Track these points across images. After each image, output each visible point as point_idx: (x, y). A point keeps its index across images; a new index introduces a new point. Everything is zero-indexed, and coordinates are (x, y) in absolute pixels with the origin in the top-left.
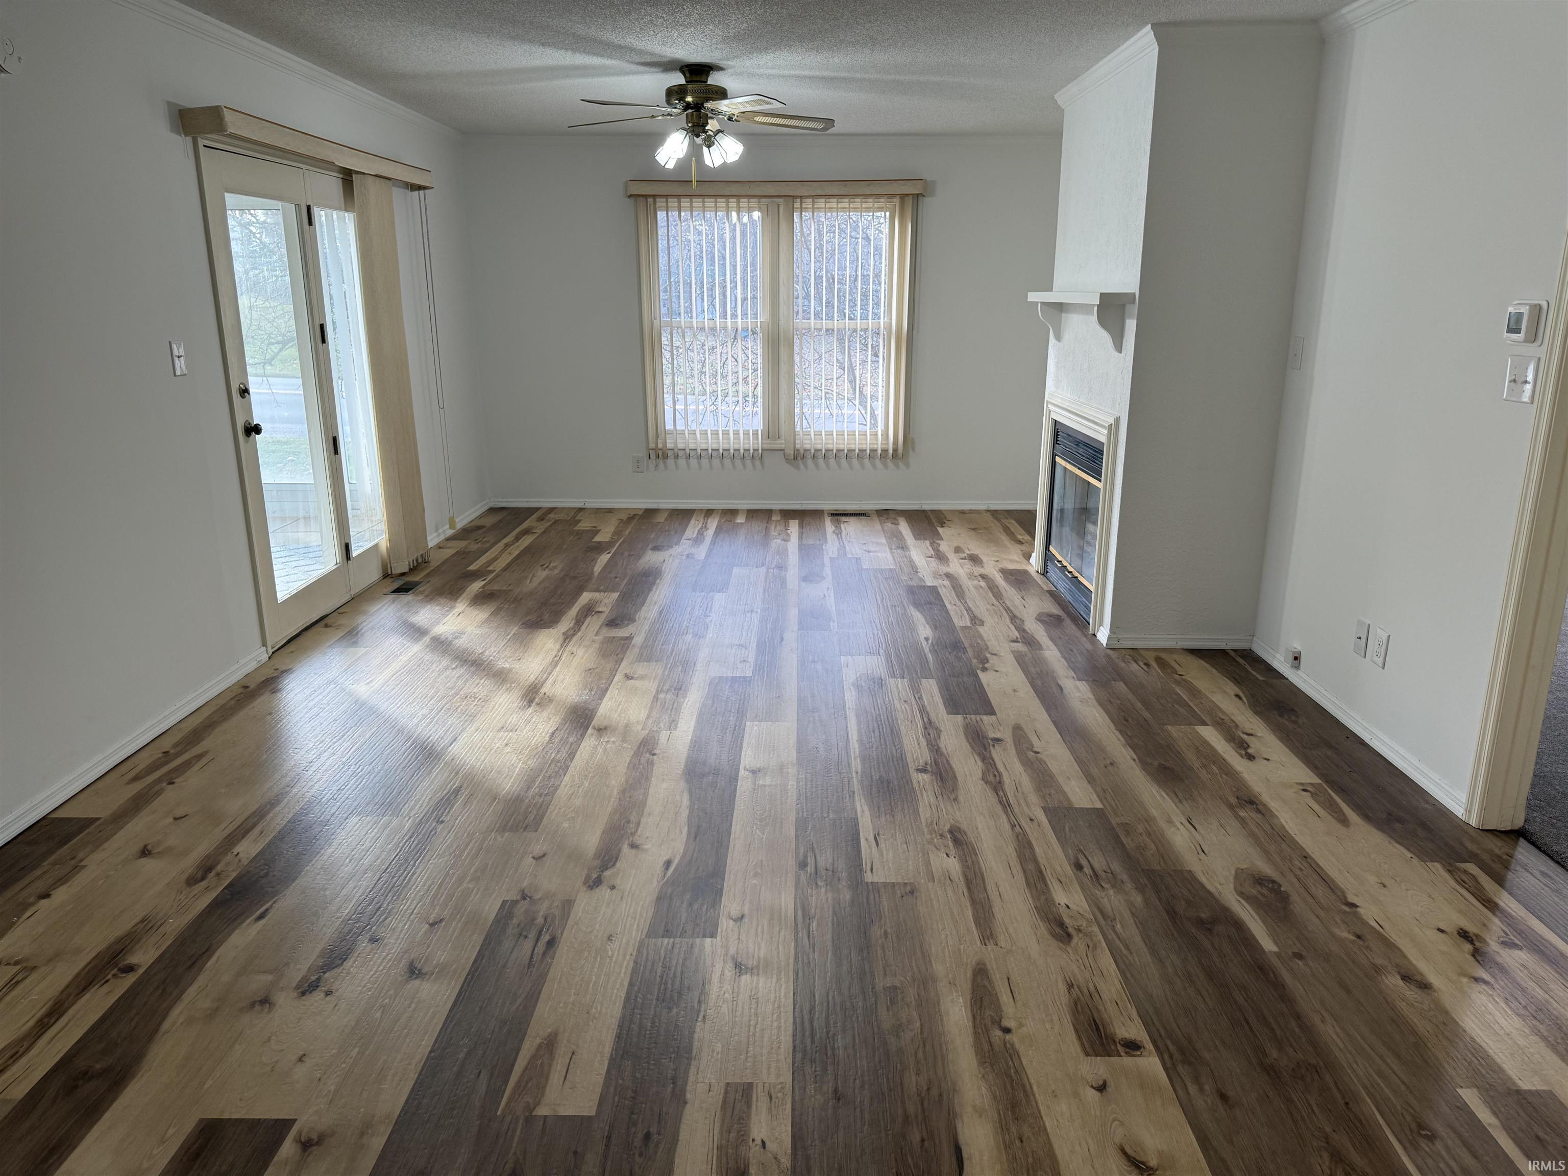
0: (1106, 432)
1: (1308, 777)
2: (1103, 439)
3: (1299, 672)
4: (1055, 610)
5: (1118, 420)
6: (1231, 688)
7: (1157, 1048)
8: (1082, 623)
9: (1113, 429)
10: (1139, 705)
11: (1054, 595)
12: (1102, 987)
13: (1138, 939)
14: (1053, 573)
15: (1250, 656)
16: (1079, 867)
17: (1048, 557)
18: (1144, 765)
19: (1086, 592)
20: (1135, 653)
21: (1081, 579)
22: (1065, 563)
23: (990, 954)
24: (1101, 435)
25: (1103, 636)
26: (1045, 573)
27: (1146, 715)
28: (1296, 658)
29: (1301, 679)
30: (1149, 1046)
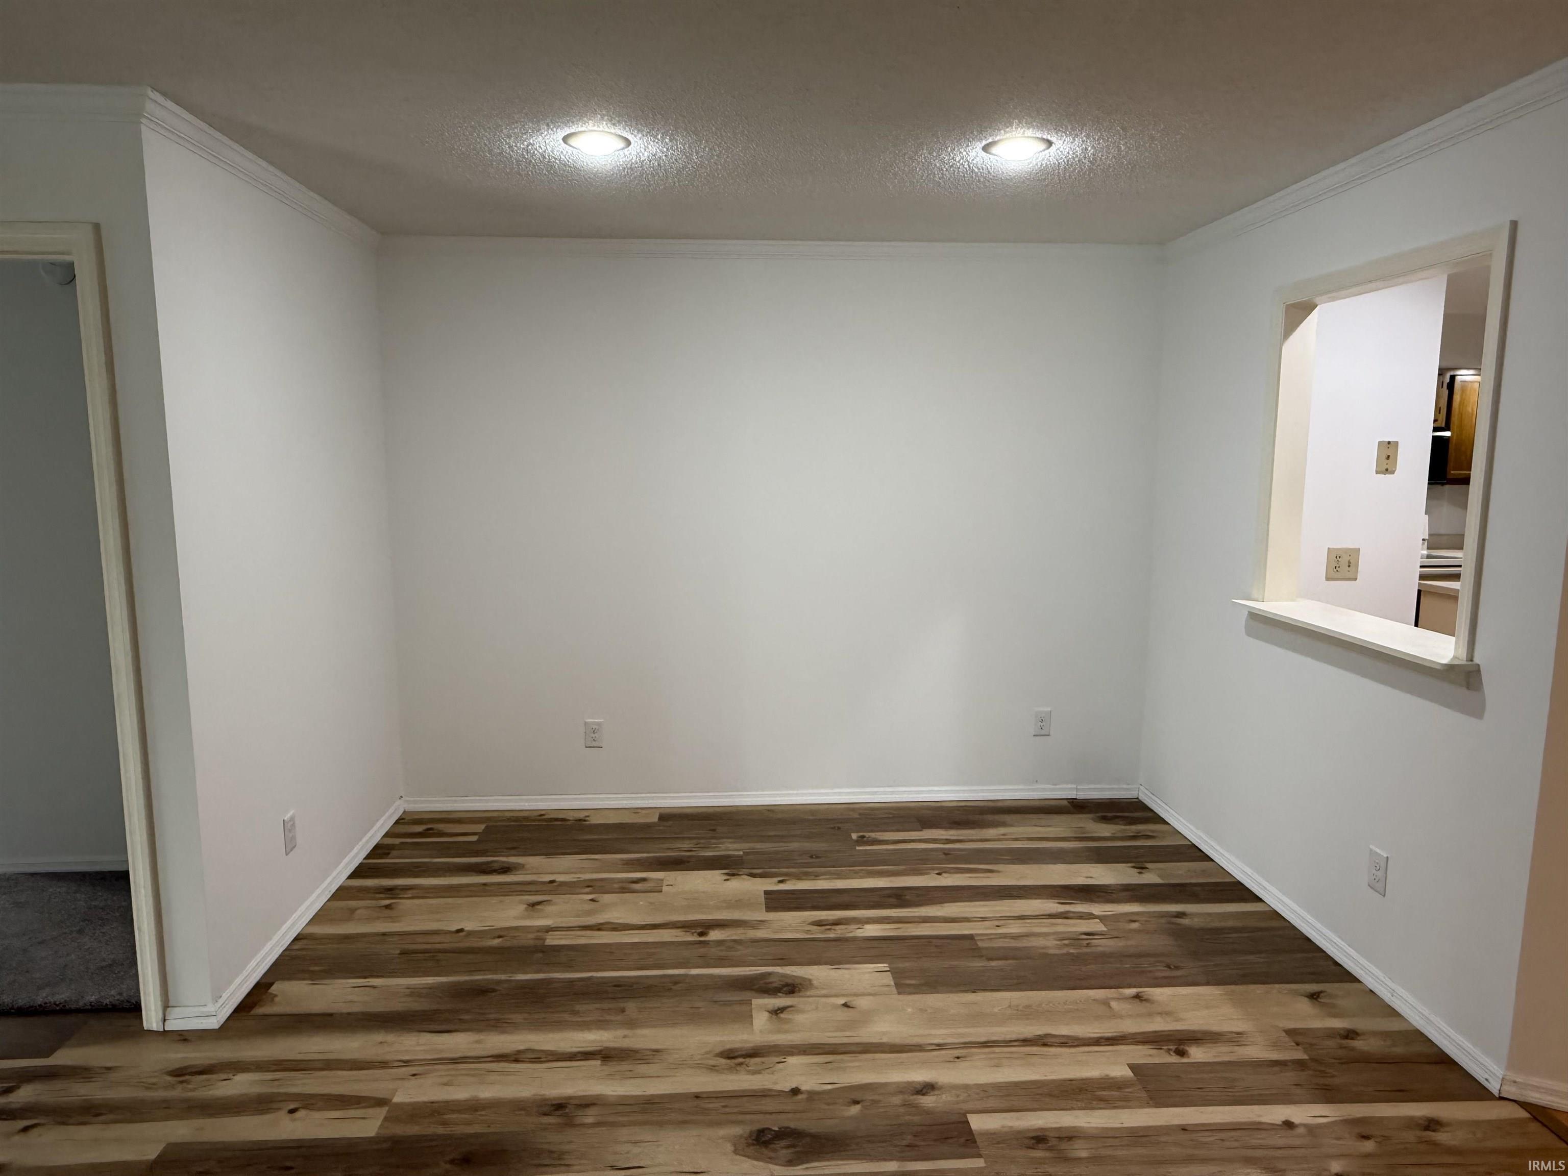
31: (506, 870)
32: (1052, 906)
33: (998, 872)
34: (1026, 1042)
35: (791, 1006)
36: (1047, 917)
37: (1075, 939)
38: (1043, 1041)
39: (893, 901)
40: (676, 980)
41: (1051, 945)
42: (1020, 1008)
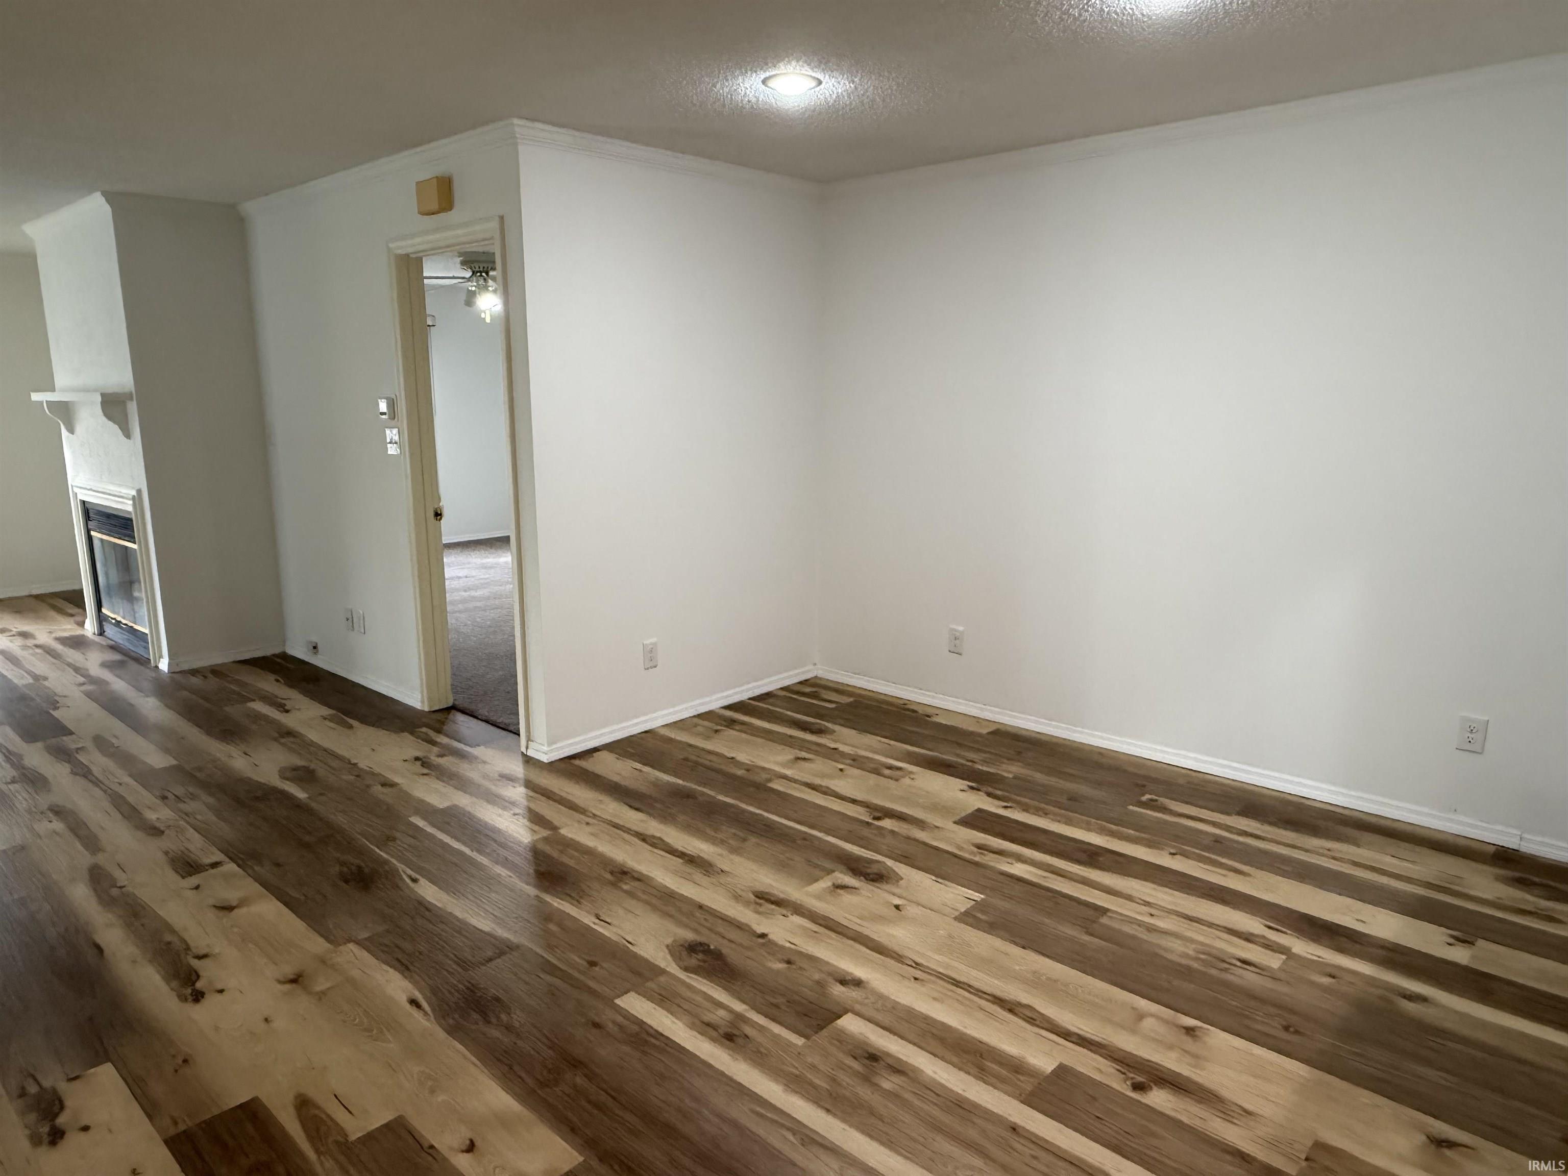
0: (131, 502)
1: (326, 711)
2: (130, 508)
3: (319, 656)
4: (117, 657)
5: (139, 492)
6: (272, 677)
7: (231, 858)
8: (143, 661)
9: (137, 500)
10: (201, 701)
11: (114, 648)
12: (192, 847)
13: (214, 818)
14: (110, 630)
15: (284, 656)
16: (164, 798)
17: (101, 619)
18: (209, 733)
19: (142, 637)
20: (194, 672)
21: (136, 627)
22: (119, 619)
23: (100, 859)
24: (127, 506)
25: (164, 665)
26: (101, 633)
27: (207, 705)
28: (315, 648)
29: (319, 661)
30: (227, 860)
31: (820, 731)
32: (1253, 924)
33: (1249, 875)
34: (999, 1001)
35: (855, 888)
36: (1223, 929)
37: (1221, 959)
38: (1012, 1007)
39: (1084, 857)
40: (806, 837)
41: (1176, 950)
42: (1044, 978)
